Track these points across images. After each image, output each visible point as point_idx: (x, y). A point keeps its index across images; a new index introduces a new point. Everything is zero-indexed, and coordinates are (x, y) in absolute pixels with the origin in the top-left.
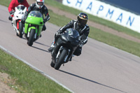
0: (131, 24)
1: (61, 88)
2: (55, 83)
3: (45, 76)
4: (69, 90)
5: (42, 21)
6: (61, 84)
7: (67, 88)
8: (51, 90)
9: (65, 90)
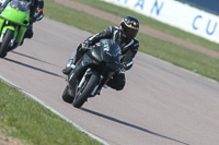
0: (158, 12)
1: (49, 113)
2: (39, 105)
3: (24, 95)
4: (62, 116)
5: (27, 19)
6: (48, 107)
7: (58, 113)
8: (32, 115)
9: (55, 116)
